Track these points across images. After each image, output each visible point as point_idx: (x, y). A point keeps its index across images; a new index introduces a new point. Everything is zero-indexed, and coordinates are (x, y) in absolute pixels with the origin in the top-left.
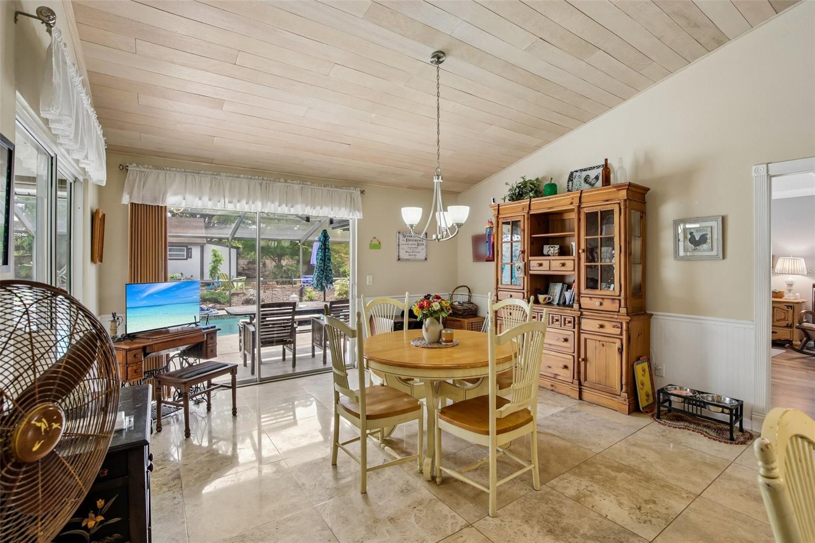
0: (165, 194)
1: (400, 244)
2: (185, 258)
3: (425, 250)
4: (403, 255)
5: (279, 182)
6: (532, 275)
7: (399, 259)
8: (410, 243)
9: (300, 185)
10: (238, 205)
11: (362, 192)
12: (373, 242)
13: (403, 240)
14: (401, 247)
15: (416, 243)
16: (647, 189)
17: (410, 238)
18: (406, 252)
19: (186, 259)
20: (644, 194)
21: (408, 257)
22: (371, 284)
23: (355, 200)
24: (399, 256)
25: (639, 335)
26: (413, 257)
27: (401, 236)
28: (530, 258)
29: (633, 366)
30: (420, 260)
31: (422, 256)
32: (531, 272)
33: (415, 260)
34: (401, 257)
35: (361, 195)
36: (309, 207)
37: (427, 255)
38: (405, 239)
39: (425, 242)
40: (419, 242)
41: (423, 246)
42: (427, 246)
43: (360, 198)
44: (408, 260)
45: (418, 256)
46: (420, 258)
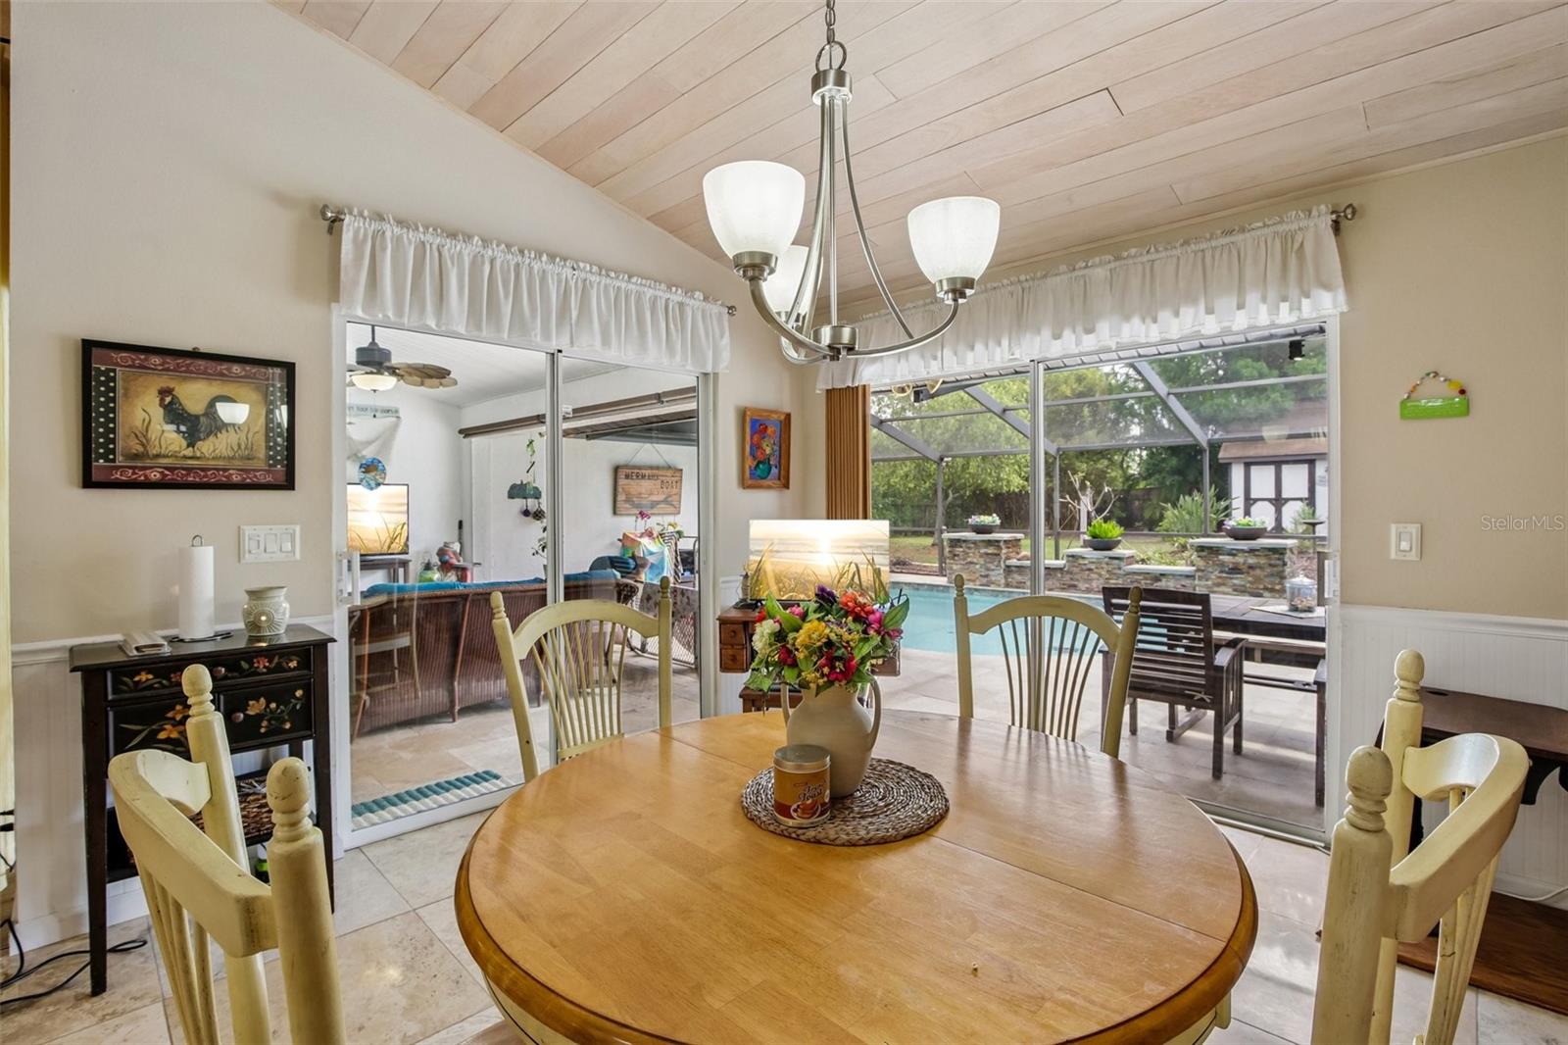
5: (1056, 275)
9: (1108, 266)
10: (970, 357)
11: (1343, 216)
35: (1336, 227)
36: (1136, 321)
43: (1330, 238)
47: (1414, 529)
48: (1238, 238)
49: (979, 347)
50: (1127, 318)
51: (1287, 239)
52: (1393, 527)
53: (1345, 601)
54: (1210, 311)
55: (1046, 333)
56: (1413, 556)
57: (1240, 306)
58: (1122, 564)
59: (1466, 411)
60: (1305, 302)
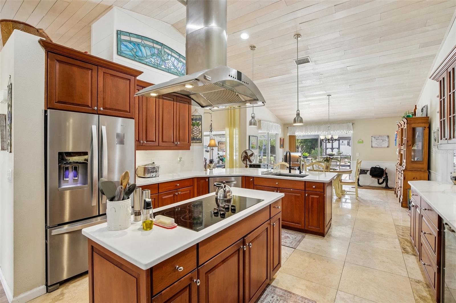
0: (295, 133)
1: (372, 141)
4: (374, 145)
6: (401, 154)
7: (372, 147)
8: (378, 140)
10: (311, 133)
12: (359, 141)
14: (373, 142)
15: (382, 140)
17: (378, 139)
18: (376, 144)
20: (428, 120)
21: (378, 146)
23: (350, 126)
24: (372, 146)
26: (380, 146)
27: (373, 138)
28: (401, 147)
29: (407, 189)
30: (384, 147)
31: (387, 145)
34: (373, 146)
35: (352, 125)
36: (332, 131)
37: (389, 145)
38: (375, 139)
39: (387, 140)
40: (383, 140)
41: (386, 142)
42: (389, 141)
43: (352, 126)
44: (377, 147)
45: (383, 146)
46: (384, 146)
47: (359, 153)
48: (343, 124)
49: (313, 132)
51: (348, 125)
52: (357, 153)
53: (353, 160)
54: (340, 131)
56: (359, 156)
57: (343, 131)
58: (309, 161)
59: (363, 143)
60: (349, 132)
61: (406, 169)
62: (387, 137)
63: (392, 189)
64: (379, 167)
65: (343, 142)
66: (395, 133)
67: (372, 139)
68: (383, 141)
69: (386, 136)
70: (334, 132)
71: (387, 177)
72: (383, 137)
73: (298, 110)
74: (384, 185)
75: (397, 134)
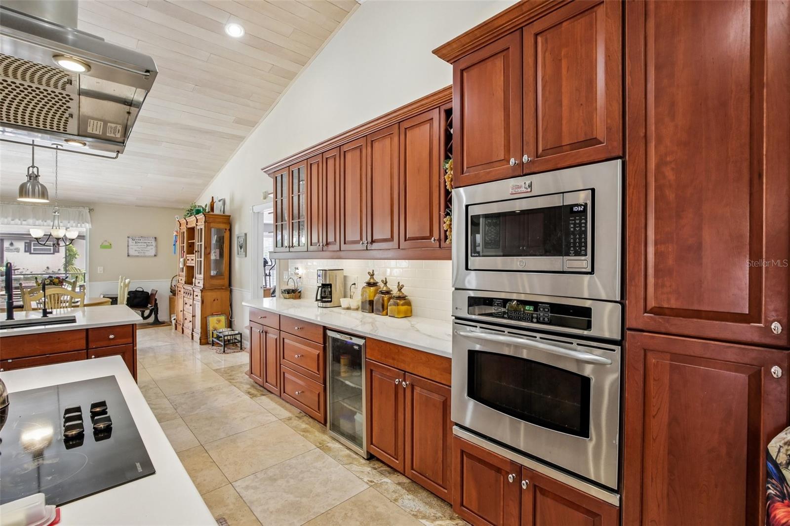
1: (129, 245)
2: (52, 252)
3: (154, 249)
4: (132, 252)
5: (13, 204)
6: (187, 266)
7: (128, 256)
8: (138, 244)
9: (33, 206)
11: (91, 210)
12: (104, 244)
13: (133, 243)
14: (130, 247)
15: (145, 244)
16: (230, 216)
17: (139, 241)
18: (136, 250)
19: (53, 254)
20: (229, 219)
21: (138, 254)
22: (102, 272)
23: (84, 215)
24: (128, 253)
25: (214, 300)
26: (142, 254)
27: (130, 240)
28: (187, 255)
29: (206, 318)
30: (149, 257)
31: (153, 253)
32: (187, 264)
33: (145, 256)
34: (131, 254)
35: (90, 212)
36: (40, 221)
37: (157, 253)
38: (134, 242)
39: (154, 243)
40: (148, 244)
41: (152, 247)
42: (156, 246)
43: (88, 214)
44: (137, 256)
45: (147, 254)
46: (149, 254)
47: (102, 267)
48: (69, 209)
50: (37, 220)
51: (80, 212)
52: (99, 268)
53: (89, 281)
55: (10, 219)
57: (69, 223)
59: (111, 248)
60: (83, 225)
61: (204, 288)
62: (154, 239)
63: (164, 323)
64: (142, 290)
65: (12, 244)
66: (175, 234)
67: (128, 242)
68: (147, 246)
69: (152, 238)
70: (45, 223)
71: (156, 305)
72: (146, 239)
73: (33, 167)
74: (152, 319)
75: (176, 236)
